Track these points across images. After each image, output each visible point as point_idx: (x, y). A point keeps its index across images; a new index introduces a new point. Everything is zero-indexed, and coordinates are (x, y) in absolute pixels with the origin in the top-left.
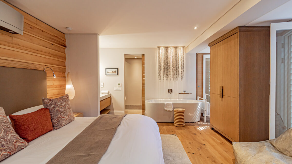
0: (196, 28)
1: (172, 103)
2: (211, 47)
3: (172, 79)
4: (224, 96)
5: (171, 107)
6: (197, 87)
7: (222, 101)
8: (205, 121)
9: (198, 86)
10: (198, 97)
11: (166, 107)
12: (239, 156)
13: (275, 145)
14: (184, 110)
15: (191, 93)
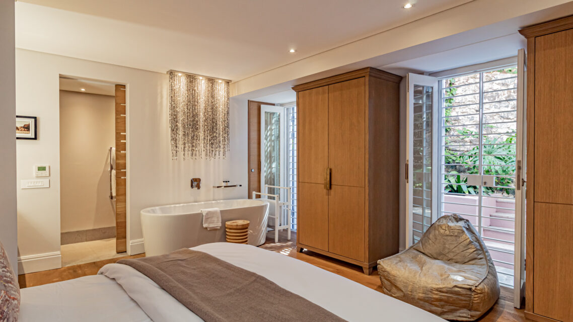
0: (292, 51)
1: (218, 209)
2: (298, 92)
4: (333, 187)
5: (218, 220)
6: (250, 171)
7: (328, 194)
8: (277, 239)
9: (251, 169)
10: (254, 193)
11: (206, 223)
12: (400, 279)
13: (424, 250)
14: (249, 222)
15: (241, 186)
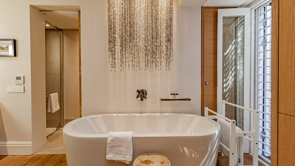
1: (129, 134)
3: (143, 64)
6: (203, 83)
9: (205, 81)
10: (207, 109)
15: (189, 100)
